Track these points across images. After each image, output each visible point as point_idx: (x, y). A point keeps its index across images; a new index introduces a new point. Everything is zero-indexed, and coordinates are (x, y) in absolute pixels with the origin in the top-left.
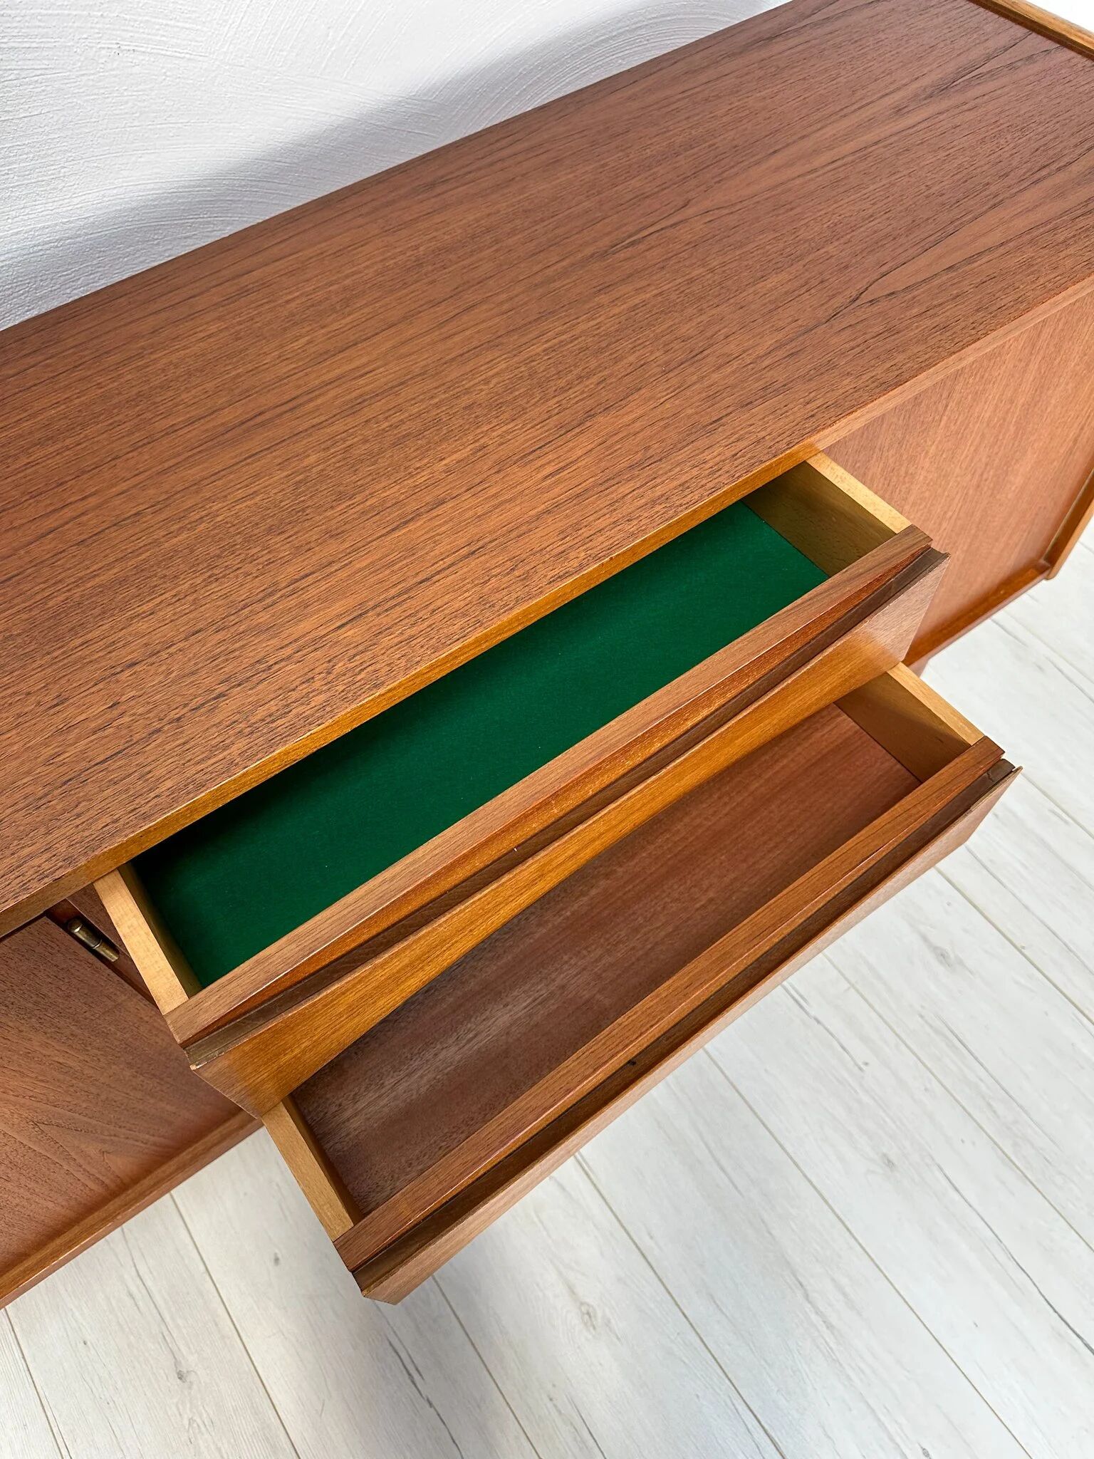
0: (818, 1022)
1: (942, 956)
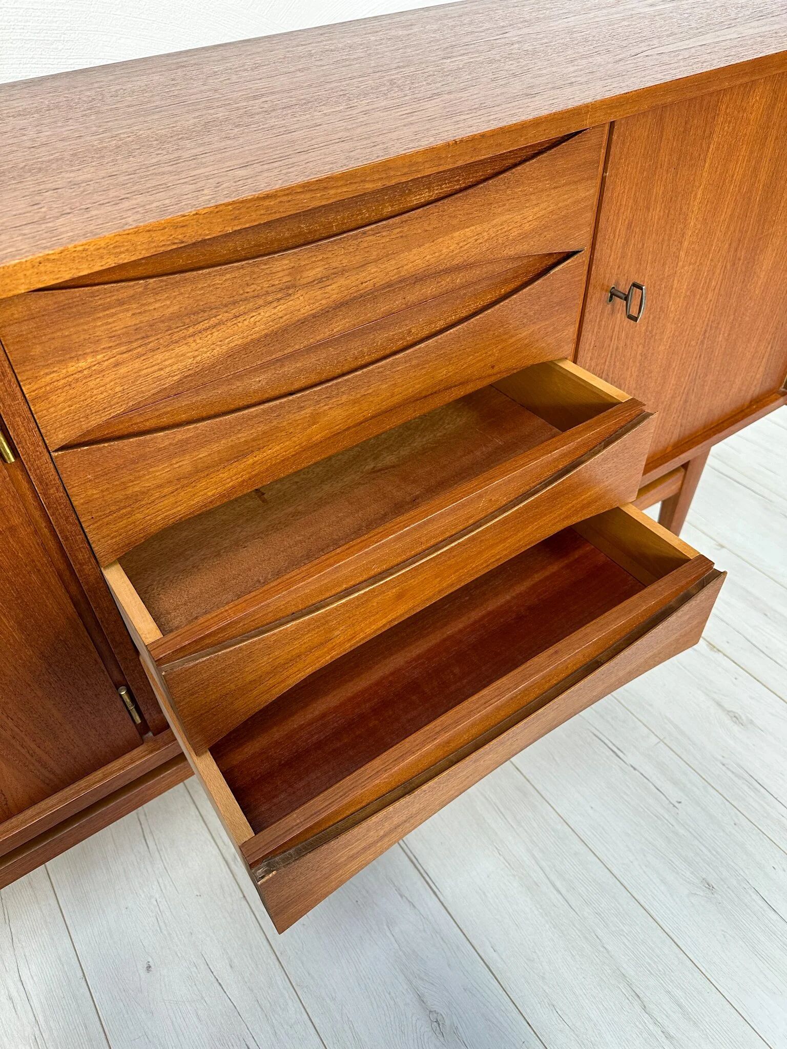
0: (635, 769)
1: (736, 718)
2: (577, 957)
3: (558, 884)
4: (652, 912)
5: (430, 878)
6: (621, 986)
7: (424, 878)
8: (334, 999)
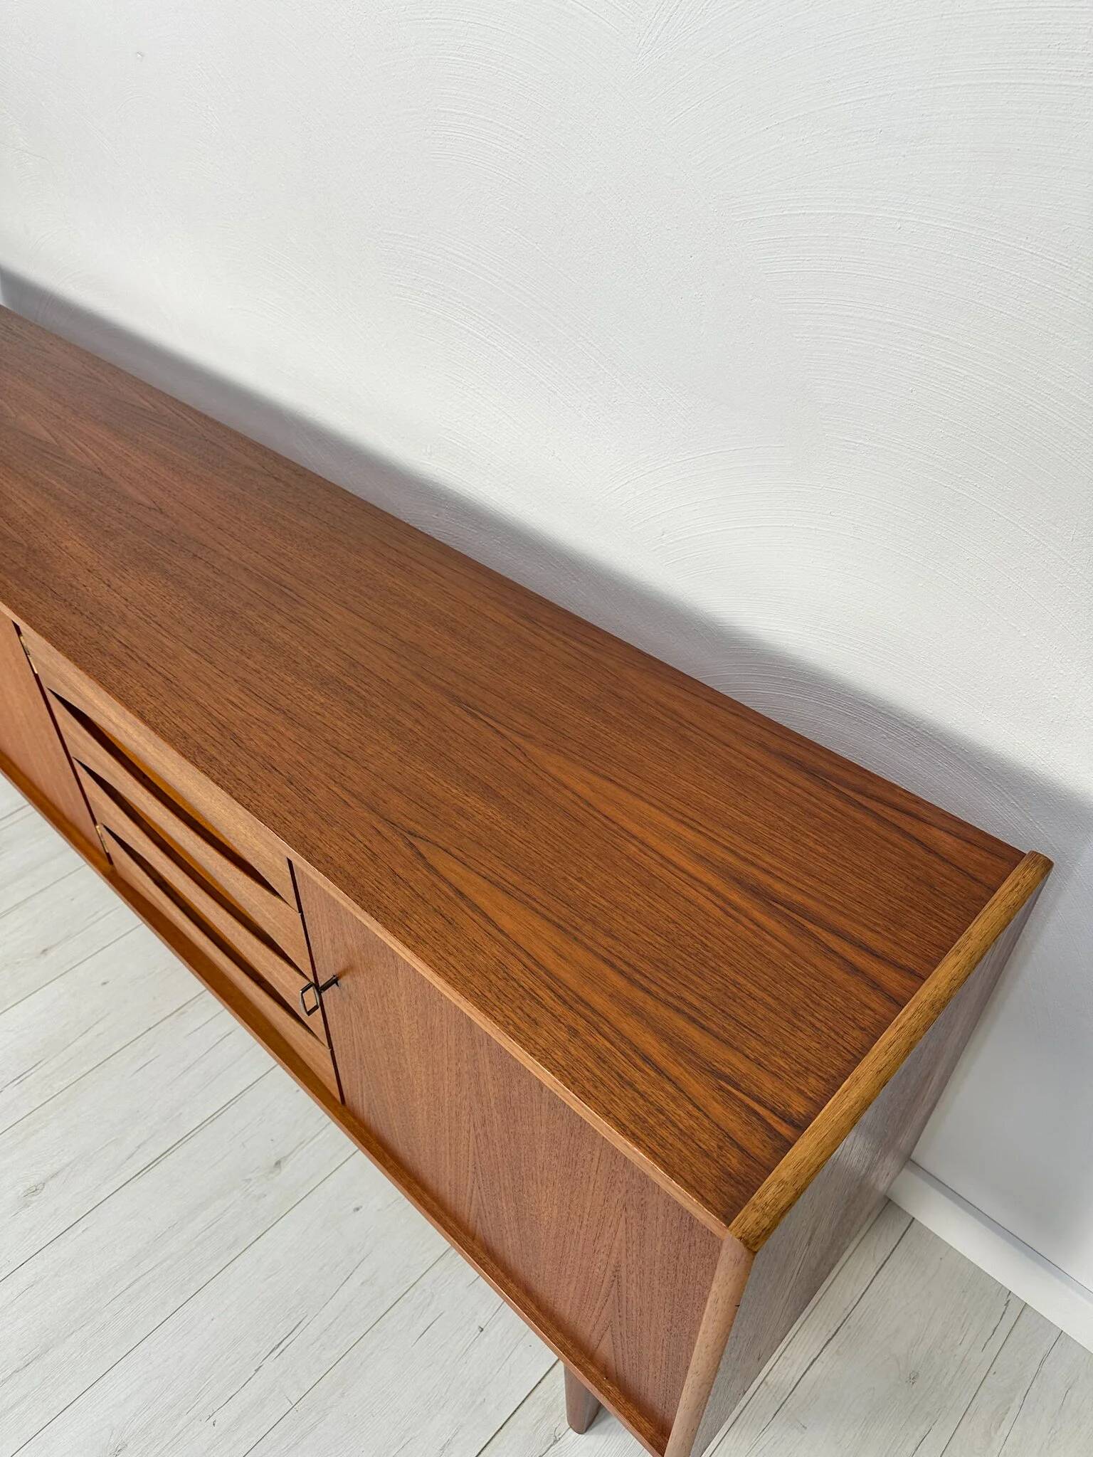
0: (257, 1370)
2: (69, 1306)
3: (135, 1286)
4: (101, 1382)
5: (152, 1167)
6: (38, 1349)
7: (153, 1162)
8: (65, 1110)
